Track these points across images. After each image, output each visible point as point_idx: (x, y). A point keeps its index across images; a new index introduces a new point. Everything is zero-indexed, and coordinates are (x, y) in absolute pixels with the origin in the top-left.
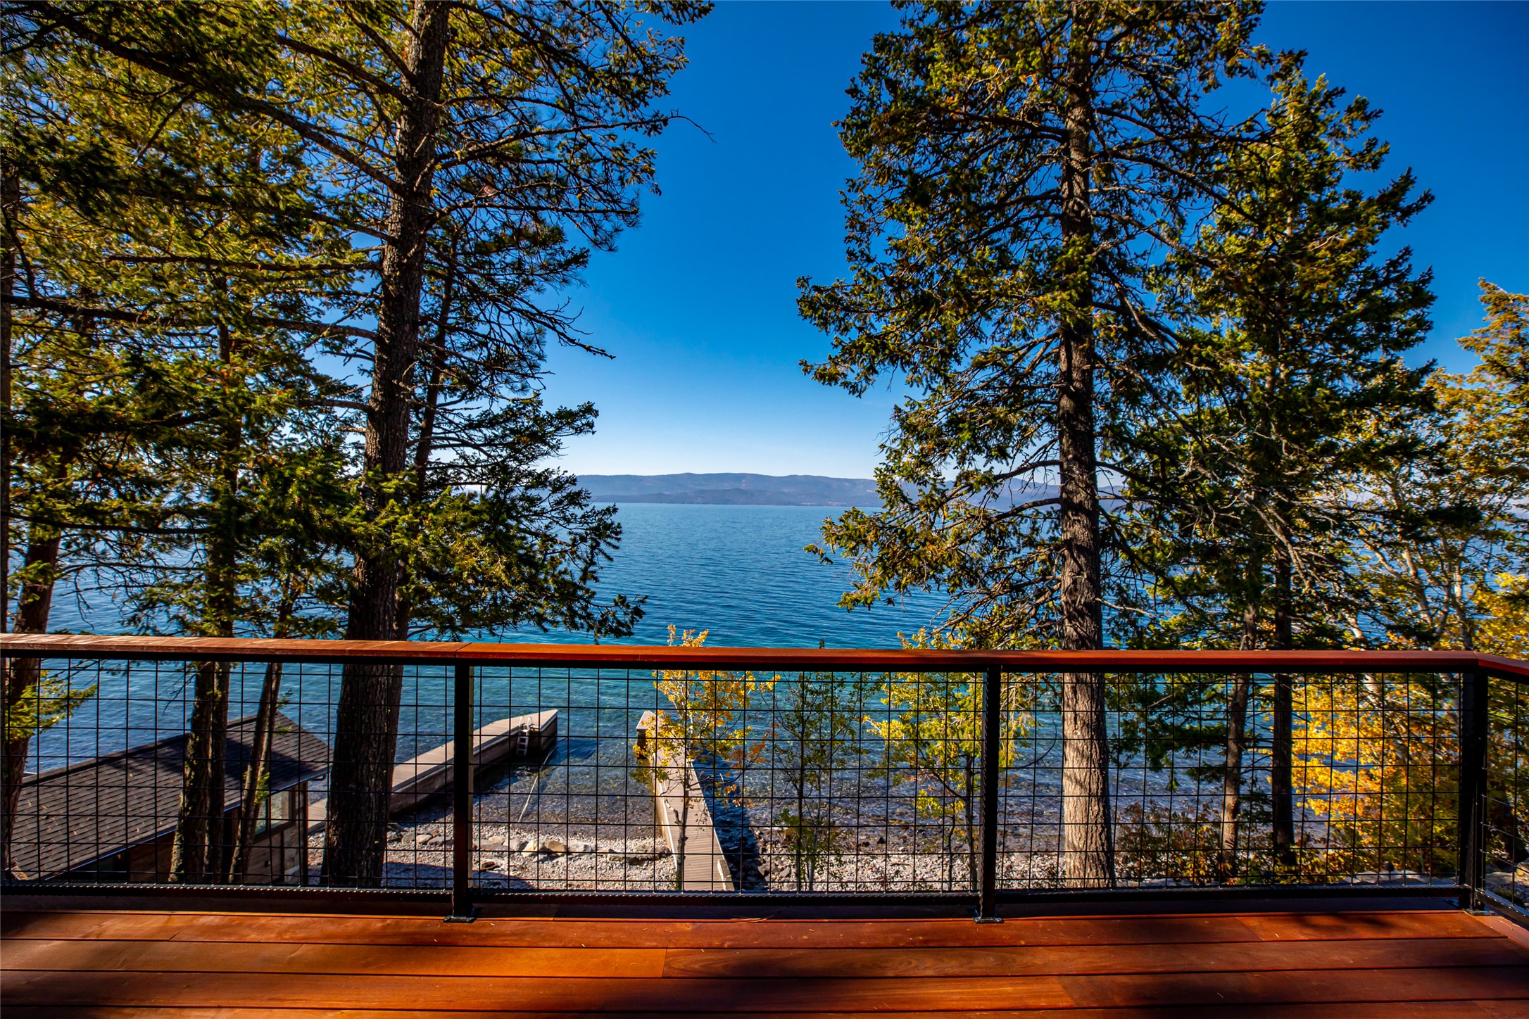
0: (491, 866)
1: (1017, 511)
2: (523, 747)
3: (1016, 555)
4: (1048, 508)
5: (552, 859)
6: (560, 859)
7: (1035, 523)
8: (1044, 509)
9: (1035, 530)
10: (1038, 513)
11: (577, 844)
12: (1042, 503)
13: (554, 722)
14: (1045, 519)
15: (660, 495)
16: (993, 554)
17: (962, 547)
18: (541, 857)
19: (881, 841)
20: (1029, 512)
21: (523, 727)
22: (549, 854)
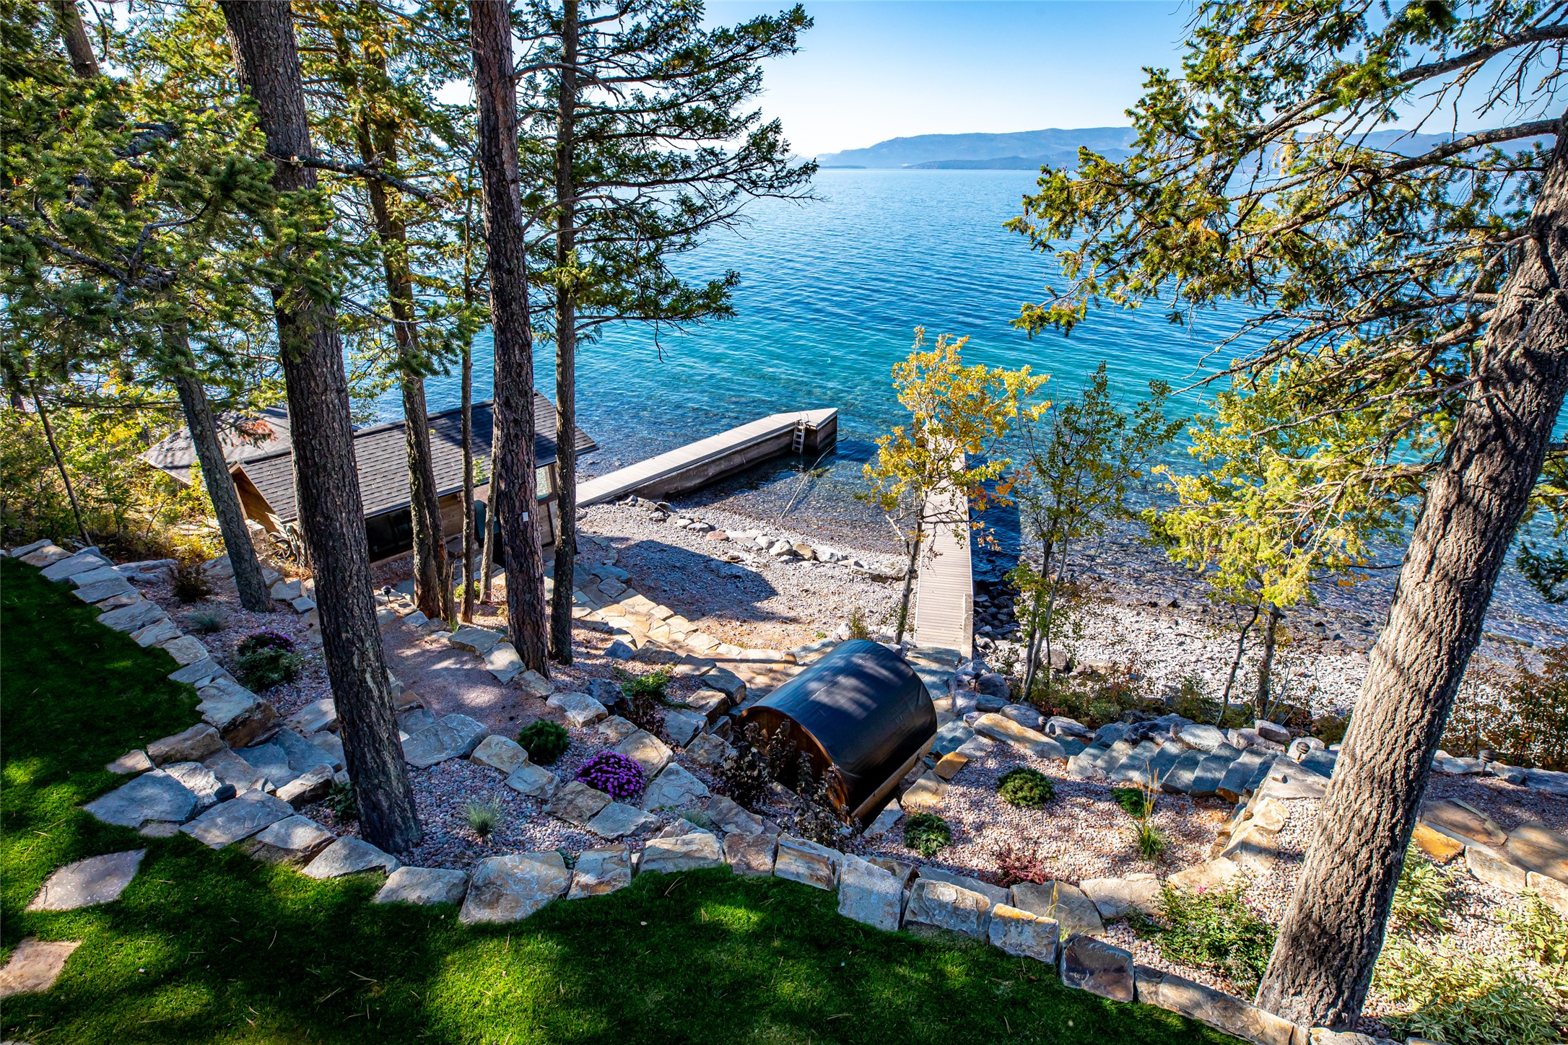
0: (735, 559)
1: (1446, 153)
2: (798, 443)
3: (1425, 248)
4: (1527, 144)
5: (799, 560)
6: (804, 563)
7: (1484, 179)
8: (1512, 149)
9: (1482, 196)
10: (1499, 155)
11: (825, 551)
12: (1511, 134)
13: (833, 420)
14: (1511, 171)
15: (1015, 158)
16: (1374, 245)
17: (1309, 228)
18: (785, 557)
19: (1174, 604)
20: (1475, 155)
21: (798, 423)
22: (795, 556)
